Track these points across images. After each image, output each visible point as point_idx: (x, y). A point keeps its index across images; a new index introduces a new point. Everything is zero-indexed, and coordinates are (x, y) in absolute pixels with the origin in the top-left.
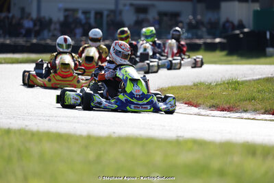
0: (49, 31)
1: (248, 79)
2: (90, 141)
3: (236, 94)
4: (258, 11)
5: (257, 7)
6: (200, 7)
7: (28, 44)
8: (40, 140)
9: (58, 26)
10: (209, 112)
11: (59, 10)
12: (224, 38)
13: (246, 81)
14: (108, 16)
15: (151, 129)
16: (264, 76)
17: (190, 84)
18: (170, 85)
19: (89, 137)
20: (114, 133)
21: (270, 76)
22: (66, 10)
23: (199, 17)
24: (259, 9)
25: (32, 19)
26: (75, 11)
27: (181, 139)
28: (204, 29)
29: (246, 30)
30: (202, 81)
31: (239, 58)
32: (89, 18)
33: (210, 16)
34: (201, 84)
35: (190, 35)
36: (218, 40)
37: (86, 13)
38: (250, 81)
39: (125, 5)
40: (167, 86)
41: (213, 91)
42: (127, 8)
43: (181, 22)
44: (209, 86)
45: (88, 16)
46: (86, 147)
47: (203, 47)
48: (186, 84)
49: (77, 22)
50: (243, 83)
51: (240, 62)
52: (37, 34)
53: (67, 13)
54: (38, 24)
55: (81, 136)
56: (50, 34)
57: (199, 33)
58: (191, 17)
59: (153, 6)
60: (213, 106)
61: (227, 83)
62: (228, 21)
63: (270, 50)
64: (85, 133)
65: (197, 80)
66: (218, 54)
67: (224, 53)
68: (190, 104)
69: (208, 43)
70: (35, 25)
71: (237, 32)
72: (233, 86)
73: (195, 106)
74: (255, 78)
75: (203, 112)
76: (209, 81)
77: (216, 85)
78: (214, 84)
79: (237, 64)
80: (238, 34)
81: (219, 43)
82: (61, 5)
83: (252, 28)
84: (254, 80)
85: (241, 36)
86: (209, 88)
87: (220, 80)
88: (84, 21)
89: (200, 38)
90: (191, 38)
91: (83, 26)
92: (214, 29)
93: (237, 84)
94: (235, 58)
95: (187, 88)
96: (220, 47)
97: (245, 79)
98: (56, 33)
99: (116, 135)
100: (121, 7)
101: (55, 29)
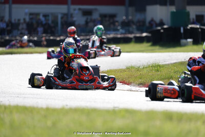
0: (18, 30)
1: (167, 63)
2: (49, 112)
3: (158, 75)
4: (174, 12)
5: (173, 9)
6: (131, 10)
7: (3, 40)
8: (11, 112)
9: (25, 26)
10: (138, 88)
11: (26, 14)
12: (149, 33)
13: (166, 65)
14: (62, 18)
15: (95, 102)
16: (179, 61)
17: (124, 67)
18: (109, 69)
19: (48, 109)
20: (67, 105)
21: (183, 60)
22: (31, 14)
23: (130, 18)
24: (175, 10)
25: (5, 22)
26: (38, 14)
27: (117, 108)
28: (134, 27)
29: (165, 27)
30: (133, 65)
31: (161, 48)
32: (48, 20)
33: (138, 17)
34: (132, 67)
35: (123, 31)
36: (144, 34)
37: (45, 16)
38: (168, 65)
39: (75, 10)
40: (106, 70)
41: (141, 73)
42: (77, 12)
43: (117, 22)
44: (138, 69)
45: (47, 18)
46: (45, 116)
47: (133, 40)
48: (121, 68)
49: (39, 23)
50: (163, 66)
51: (161, 51)
52: (9, 32)
53: (31, 17)
54: (10, 25)
55: (42, 108)
56: (19, 32)
57: (131, 29)
58: (124, 18)
59: (96, 10)
60: (141, 84)
61: (152, 67)
62: (152, 20)
63: (183, 41)
64: (44, 106)
65: (129, 65)
66: (145, 45)
67: (150, 44)
68: (124, 82)
69: (137, 37)
70: (7, 25)
71: (159, 28)
72: (156, 69)
73: (128, 84)
74: (172, 62)
75: (133, 88)
76: (138, 65)
77: (143, 68)
78: (141, 67)
79: (159, 52)
80: (160, 30)
81: (146, 36)
82: (27, 11)
83: (170, 25)
84: (171, 64)
85: (162, 31)
86: (138, 70)
87: (146, 65)
88: (44, 22)
89: (131, 33)
90: (125, 34)
91: (43, 25)
92: (141, 27)
93: (159, 68)
94: (157, 48)
95: (121, 71)
96: (146, 40)
97: (165, 63)
98: (23, 31)
99: (68, 107)
100: (72, 11)
101: (23, 29)
